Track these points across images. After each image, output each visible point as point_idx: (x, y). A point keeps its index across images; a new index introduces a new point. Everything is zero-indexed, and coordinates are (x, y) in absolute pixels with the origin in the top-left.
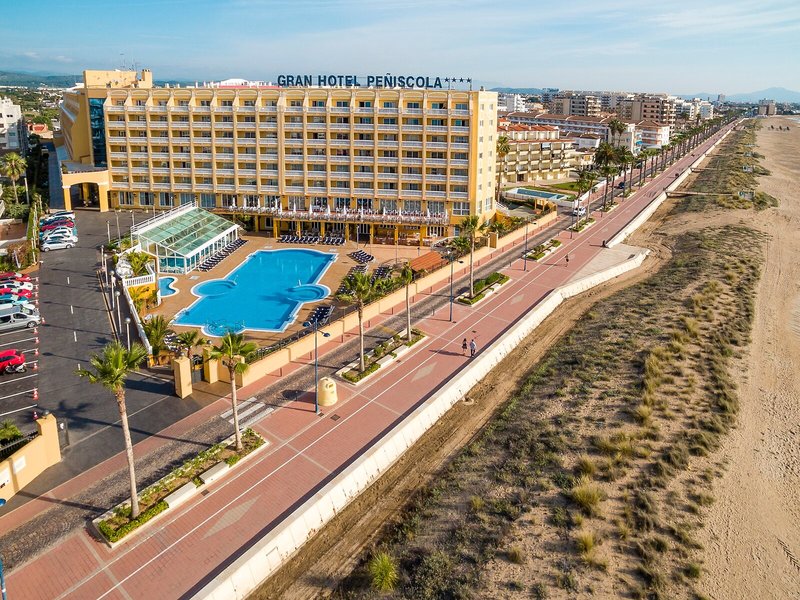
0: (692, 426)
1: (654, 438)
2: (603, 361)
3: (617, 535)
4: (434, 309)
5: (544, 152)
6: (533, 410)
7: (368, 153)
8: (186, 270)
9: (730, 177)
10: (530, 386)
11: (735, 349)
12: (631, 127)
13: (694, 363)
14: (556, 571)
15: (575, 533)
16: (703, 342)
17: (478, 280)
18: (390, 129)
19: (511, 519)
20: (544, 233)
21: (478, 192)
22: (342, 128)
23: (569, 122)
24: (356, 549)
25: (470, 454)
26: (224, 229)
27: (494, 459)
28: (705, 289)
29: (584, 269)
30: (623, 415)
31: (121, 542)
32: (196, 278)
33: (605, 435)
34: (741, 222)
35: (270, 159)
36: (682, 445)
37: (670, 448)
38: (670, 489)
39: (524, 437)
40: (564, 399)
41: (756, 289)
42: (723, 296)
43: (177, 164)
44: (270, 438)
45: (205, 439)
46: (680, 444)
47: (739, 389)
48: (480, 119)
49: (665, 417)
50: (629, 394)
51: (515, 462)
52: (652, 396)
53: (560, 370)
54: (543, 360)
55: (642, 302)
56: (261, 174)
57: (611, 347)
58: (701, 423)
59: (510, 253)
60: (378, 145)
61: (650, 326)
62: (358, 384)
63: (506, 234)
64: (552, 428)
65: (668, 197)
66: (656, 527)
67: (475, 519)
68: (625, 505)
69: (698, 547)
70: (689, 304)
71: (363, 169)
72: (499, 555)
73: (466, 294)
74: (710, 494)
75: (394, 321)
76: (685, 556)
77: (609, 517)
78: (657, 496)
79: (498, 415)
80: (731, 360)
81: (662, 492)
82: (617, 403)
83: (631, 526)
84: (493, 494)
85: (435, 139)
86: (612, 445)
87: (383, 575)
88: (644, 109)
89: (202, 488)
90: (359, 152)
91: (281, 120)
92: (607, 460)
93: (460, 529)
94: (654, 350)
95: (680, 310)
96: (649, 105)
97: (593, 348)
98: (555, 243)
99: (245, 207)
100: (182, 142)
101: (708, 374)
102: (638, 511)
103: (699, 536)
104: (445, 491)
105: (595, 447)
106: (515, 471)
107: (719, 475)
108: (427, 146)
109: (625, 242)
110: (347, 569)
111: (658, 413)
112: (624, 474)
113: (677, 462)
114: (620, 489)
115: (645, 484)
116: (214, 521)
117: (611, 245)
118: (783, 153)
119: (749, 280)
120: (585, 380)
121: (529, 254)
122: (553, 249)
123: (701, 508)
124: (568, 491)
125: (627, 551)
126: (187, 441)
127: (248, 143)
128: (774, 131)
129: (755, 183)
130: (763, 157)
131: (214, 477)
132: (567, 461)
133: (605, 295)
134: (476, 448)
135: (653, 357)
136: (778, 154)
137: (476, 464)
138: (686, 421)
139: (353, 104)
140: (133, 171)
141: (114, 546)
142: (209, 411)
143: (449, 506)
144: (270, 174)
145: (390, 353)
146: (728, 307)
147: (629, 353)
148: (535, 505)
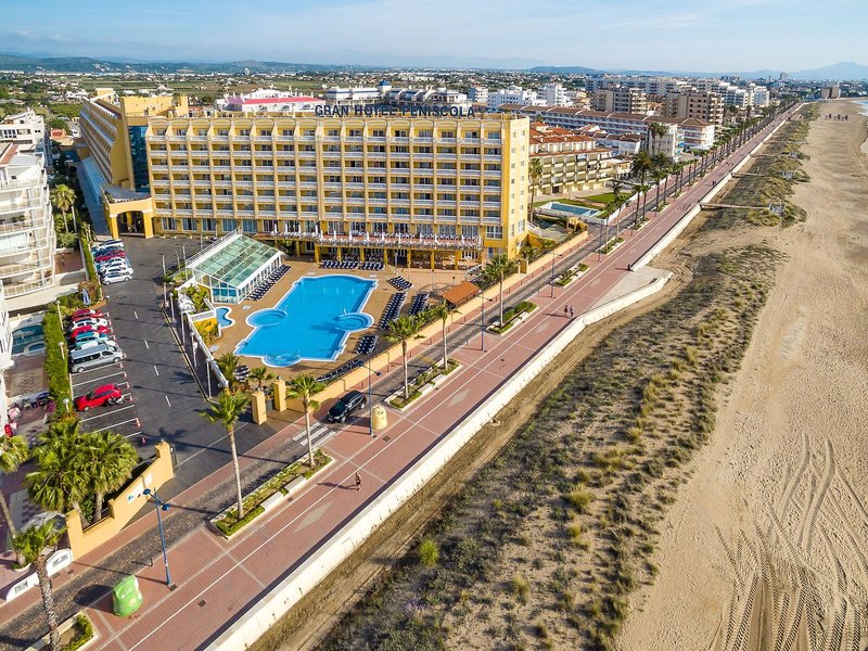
0: (673, 443)
1: (639, 453)
2: (610, 388)
3: (598, 526)
4: (467, 338)
5: (580, 164)
6: (548, 431)
7: (404, 180)
8: (238, 299)
9: (768, 185)
10: (547, 410)
11: (725, 375)
12: (673, 129)
13: (686, 389)
14: (552, 550)
15: (569, 525)
16: (699, 369)
17: (508, 309)
18: (425, 158)
19: (522, 515)
20: (573, 256)
21: (511, 216)
22: (379, 157)
23: (611, 120)
24: (408, 538)
25: (495, 467)
26: (268, 256)
27: (514, 470)
28: (713, 317)
29: (607, 295)
30: (619, 435)
31: (234, 535)
32: (249, 307)
33: (600, 452)
34: (764, 242)
35: (309, 186)
36: (660, 459)
37: (650, 462)
38: (644, 493)
39: (538, 453)
40: (573, 422)
41: (760, 316)
42: (727, 324)
43: (218, 191)
44: (336, 457)
45: (283, 457)
46: (659, 459)
47: (719, 412)
48: (512, 147)
49: (652, 436)
50: (627, 417)
51: (529, 473)
52: (644, 420)
53: (573, 395)
54: (561, 385)
55: (654, 330)
56: (301, 201)
57: (619, 375)
58: (680, 441)
59: (539, 279)
60: (414, 173)
61: (657, 355)
62: (403, 410)
63: (536, 259)
64: (561, 446)
65: (702, 209)
66: (629, 520)
67: (496, 516)
68: (608, 505)
69: (656, 533)
70: (694, 332)
71: (400, 196)
72: (512, 540)
73: (497, 323)
74: (675, 496)
75: (432, 350)
76: (646, 539)
77: (594, 514)
78: (634, 498)
79: (519, 435)
80: (719, 386)
81: (638, 495)
82: (615, 425)
83: (609, 520)
84: (511, 497)
85: (468, 166)
86: (605, 460)
87: (429, 554)
88: (690, 103)
89: (288, 496)
90: (396, 180)
91: (319, 149)
92: (599, 471)
93: (485, 522)
94: (653, 378)
95: (685, 338)
96: (696, 99)
97: (604, 376)
98: (583, 267)
99: (286, 233)
100: (223, 170)
101: (696, 399)
102: (617, 510)
103: (659, 526)
104: (475, 496)
105: (592, 461)
106: (529, 480)
107: (685, 482)
108: (461, 174)
109: (650, 264)
110: (402, 552)
111: (648, 433)
112: (612, 482)
113: (653, 472)
114: (607, 493)
115: (626, 489)
116: (300, 520)
117: (635, 268)
118: (831, 151)
119: (754, 306)
120: (593, 405)
121: (557, 280)
122: (580, 274)
123: (666, 506)
124: (567, 495)
125: (605, 537)
126: (270, 460)
127: (288, 171)
128: (832, 121)
129: (791, 192)
130: (809, 158)
131: (296, 487)
132: (569, 472)
133: (622, 322)
134: (500, 462)
135: (651, 385)
136: (825, 152)
137: (499, 474)
138: (669, 439)
139: (389, 133)
140: (176, 198)
141: (230, 538)
142: (283, 435)
143: (477, 507)
144: (310, 201)
145: (430, 382)
146: (729, 335)
147: (633, 380)
148: (541, 505)
